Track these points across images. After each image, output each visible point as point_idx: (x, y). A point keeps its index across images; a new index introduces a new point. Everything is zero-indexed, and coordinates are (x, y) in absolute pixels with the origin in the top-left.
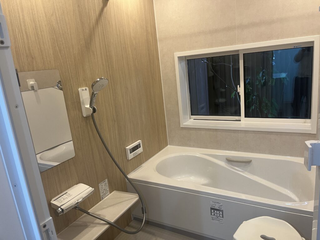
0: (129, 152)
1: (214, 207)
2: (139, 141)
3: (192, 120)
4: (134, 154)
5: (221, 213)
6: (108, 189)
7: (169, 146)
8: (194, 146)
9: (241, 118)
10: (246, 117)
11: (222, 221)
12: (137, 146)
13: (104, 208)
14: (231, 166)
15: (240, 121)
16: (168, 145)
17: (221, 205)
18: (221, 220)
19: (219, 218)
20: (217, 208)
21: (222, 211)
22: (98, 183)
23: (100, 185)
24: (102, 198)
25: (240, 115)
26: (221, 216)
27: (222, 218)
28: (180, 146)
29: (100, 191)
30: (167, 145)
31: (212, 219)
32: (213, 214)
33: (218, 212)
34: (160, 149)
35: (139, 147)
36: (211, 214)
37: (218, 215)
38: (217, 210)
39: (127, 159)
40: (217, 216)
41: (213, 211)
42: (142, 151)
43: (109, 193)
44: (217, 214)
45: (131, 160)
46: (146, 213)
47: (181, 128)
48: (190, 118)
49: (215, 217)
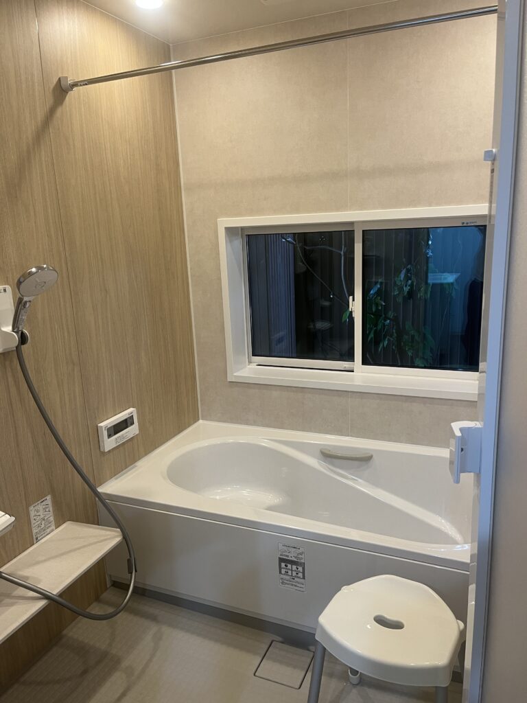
0: (105, 433)
1: (287, 556)
2: (131, 410)
3: (253, 366)
4: (116, 439)
5: (300, 569)
6: (52, 519)
7: (201, 421)
8: (255, 423)
9: (354, 365)
10: (365, 362)
11: (302, 586)
12: (126, 420)
13: (38, 563)
14: (330, 467)
15: (353, 371)
16: (198, 420)
17: (300, 551)
18: (298, 585)
19: (296, 579)
20: (294, 559)
21: (303, 565)
22: (28, 506)
23: (31, 508)
24: (37, 539)
25: (352, 359)
26: (300, 575)
27: (302, 581)
28: (224, 421)
29: (33, 521)
30: (196, 419)
31: (283, 583)
32: (283, 571)
33: (294, 567)
34: (180, 429)
35: (129, 423)
36: (280, 572)
37: (294, 574)
38: (292, 563)
39: (102, 450)
40: (292, 576)
41: (283, 565)
42: (137, 432)
43: (53, 527)
44: (292, 570)
45: (109, 451)
46: (136, 571)
47: (230, 382)
48: (250, 362)
49: (288, 577)
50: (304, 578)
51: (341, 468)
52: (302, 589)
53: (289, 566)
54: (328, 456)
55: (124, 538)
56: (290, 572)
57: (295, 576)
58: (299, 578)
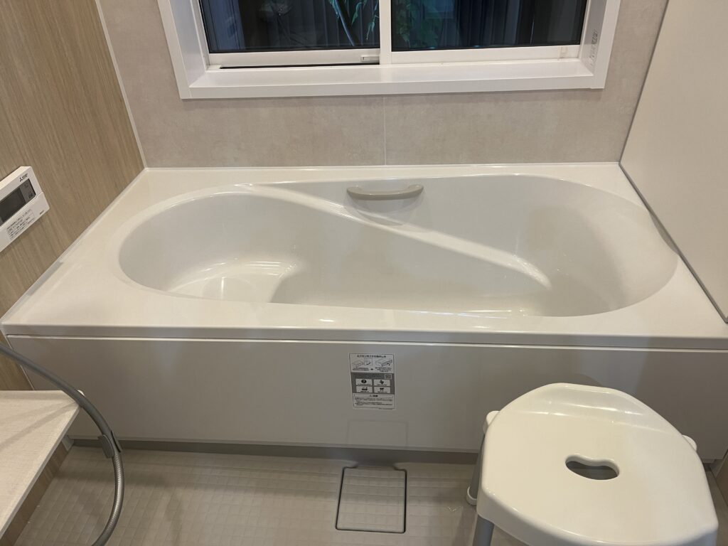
1: (365, 369)
2: (22, 170)
3: (215, 70)
4: (9, 229)
5: (387, 382)
7: (147, 170)
8: (237, 163)
9: (379, 53)
10: (396, 47)
11: (390, 403)
12: (18, 191)
15: (378, 64)
16: (143, 168)
17: (386, 360)
18: (383, 402)
19: (379, 396)
20: (375, 371)
21: (392, 378)
25: (376, 44)
26: (388, 390)
27: (391, 396)
28: (189, 166)
30: (139, 168)
31: (358, 403)
32: (359, 389)
33: (377, 382)
34: (118, 186)
35: (26, 196)
36: (354, 391)
37: (377, 390)
38: (373, 376)
40: (373, 392)
41: (359, 381)
42: (47, 208)
44: (373, 386)
47: (184, 100)
48: (209, 64)
49: (368, 396)
50: (393, 392)
51: (380, 211)
52: (390, 407)
53: (369, 381)
54: (359, 197)
55: (82, 404)
56: (370, 389)
57: (379, 393)
58: (386, 393)
